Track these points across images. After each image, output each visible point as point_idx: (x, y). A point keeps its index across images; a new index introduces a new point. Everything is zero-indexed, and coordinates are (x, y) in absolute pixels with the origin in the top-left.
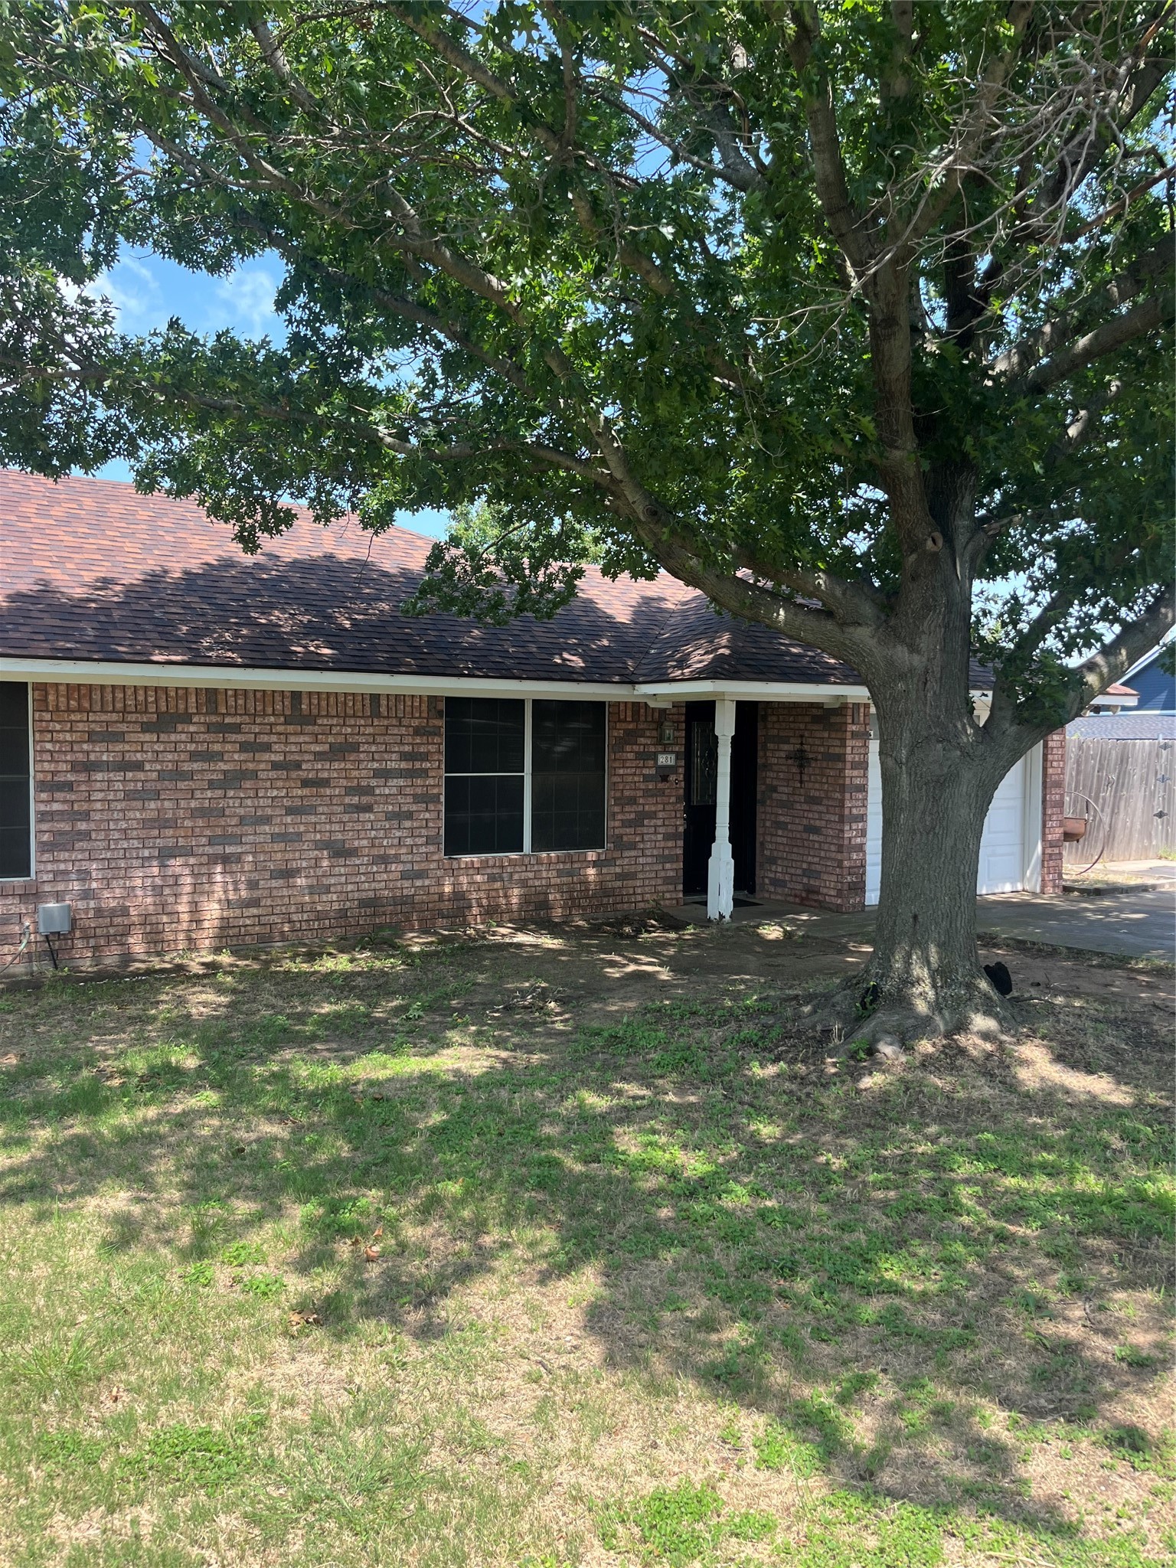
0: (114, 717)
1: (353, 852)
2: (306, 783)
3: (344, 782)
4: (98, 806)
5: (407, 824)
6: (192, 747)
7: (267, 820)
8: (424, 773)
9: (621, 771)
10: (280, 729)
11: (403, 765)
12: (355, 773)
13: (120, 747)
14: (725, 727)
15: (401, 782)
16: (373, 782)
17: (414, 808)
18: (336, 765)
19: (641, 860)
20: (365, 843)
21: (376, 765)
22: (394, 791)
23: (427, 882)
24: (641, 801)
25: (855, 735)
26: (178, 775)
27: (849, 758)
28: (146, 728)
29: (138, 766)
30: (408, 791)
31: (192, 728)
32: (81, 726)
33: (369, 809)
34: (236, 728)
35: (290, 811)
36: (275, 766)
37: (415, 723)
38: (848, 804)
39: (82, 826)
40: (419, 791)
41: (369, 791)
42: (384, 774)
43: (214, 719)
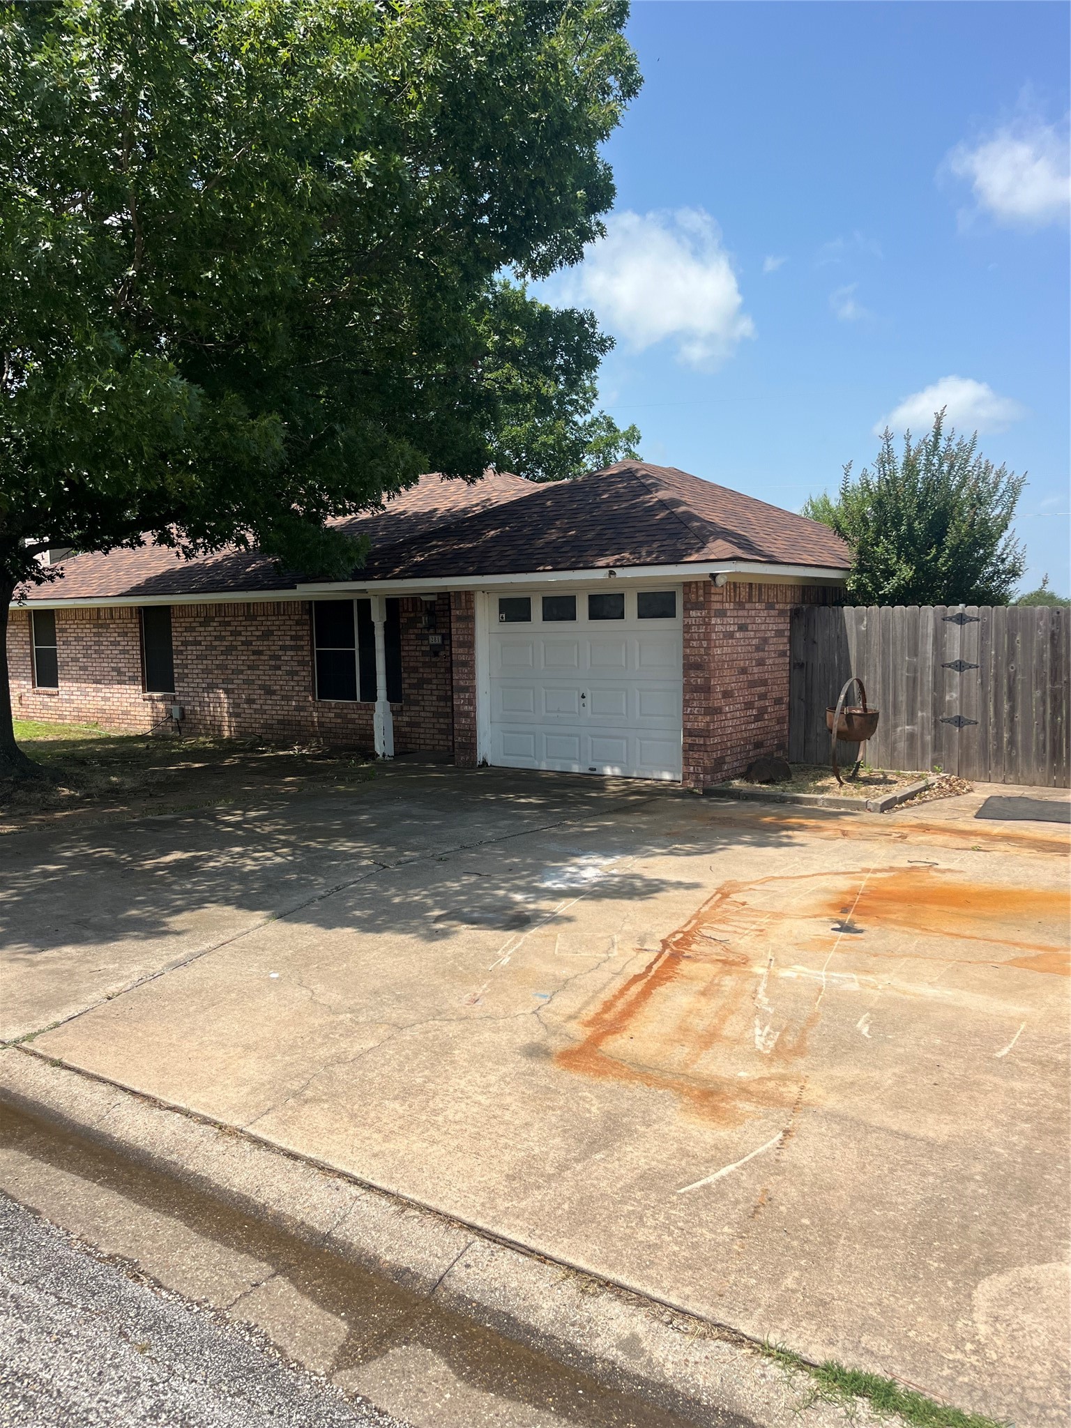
0: (192, 620)
1: (273, 693)
2: (254, 653)
3: (268, 653)
4: (190, 662)
5: (296, 678)
6: (215, 634)
7: (241, 672)
8: (301, 648)
9: (407, 648)
10: (244, 623)
11: (292, 643)
12: (273, 648)
13: (194, 634)
14: (378, 617)
15: (292, 653)
16: (281, 653)
17: (298, 668)
18: (265, 643)
19: (422, 714)
20: (278, 687)
21: (281, 643)
22: (289, 658)
23: (306, 714)
24: (421, 670)
25: (459, 619)
26: (211, 647)
27: (454, 638)
28: (201, 625)
29: (199, 643)
30: (295, 658)
31: (215, 624)
32: (183, 625)
33: (279, 668)
34: (228, 624)
35: (250, 668)
36: (243, 643)
37: (296, 617)
38: (455, 677)
39: (186, 671)
40: (300, 658)
41: (278, 658)
42: (283, 648)
43: (222, 619)
